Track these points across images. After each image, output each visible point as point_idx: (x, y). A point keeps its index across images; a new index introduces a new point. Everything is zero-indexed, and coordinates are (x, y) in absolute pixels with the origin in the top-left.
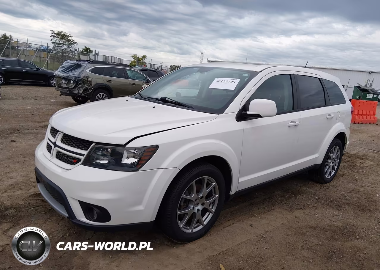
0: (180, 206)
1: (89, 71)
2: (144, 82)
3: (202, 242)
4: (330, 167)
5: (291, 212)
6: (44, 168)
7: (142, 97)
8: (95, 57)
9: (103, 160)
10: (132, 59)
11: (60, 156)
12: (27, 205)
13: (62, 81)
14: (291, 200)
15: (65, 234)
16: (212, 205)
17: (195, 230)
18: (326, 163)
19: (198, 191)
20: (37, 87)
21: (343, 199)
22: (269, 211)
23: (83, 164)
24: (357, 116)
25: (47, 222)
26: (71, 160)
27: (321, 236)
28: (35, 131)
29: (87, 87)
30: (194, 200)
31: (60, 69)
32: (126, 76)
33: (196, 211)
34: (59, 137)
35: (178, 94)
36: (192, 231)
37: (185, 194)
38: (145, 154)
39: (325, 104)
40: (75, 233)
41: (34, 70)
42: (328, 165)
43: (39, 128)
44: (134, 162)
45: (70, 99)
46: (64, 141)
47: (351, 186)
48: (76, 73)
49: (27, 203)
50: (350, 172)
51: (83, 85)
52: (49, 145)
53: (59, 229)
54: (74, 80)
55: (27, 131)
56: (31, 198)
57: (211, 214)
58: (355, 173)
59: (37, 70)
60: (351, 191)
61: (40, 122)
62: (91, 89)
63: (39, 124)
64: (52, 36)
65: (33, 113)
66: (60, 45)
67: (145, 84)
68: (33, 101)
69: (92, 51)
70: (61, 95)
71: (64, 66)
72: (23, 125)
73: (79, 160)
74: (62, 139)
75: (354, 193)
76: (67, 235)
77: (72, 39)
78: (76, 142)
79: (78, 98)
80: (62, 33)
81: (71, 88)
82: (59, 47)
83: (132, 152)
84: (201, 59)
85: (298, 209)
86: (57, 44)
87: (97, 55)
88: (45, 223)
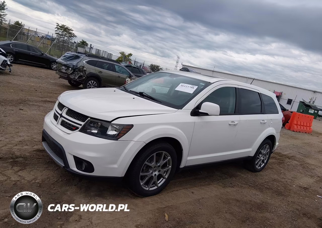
0: (143, 170)
1: (86, 62)
2: (127, 76)
3: (155, 198)
4: (260, 160)
5: (224, 188)
6: (51, 130)
7: (125, 89)
8: (90, 50)
9: (94, 130)
10: (120, 55)
11: (64, 124)
12: (32, 157)
13: (62, 67)
14: (226, 180)
15: (59, 180)
16: (165, 173)
17: (151, 189)
18: (258, 157)
19: (157, 162)
20: (40, 68)
21: (266, 185)
22: (208, 185)
23: (79, 131)
24: (295, 126)
25: (46, 170)
26: (71, 127)
27: (242, 206)
28: (38, 104)
29: (82, 74)
30: (153, 167)
31: (62, 58)
32: (114, 70)
33: (153, 175)
34: (65, 110)
35: (154, 90)
36: (149, 189)
37: (147, 161)
38: (124, 129)
39: (261, 112)
40: (65, 179)
41: (40, 55)
42: (259, 158)
43: (41, 102)
44: (115, 134)
45: (66, 82)
46: (68, 114)
47: (276, 177)
48: (75, 63)
49: (32, 155)
50: (278, 167)
51: (79, 73)
52: (56, 115)
53: (55, 175)
54: (72, 68)
55: (31, 103)
56: (35, 153)
57: (164, 179)
58: (281, 168)
59: (41, 55)
60: (274, 180)
61: (42, 97)
62: (84, 76)
63: (41, 99)
64: (56, 28)
65: (36, 90)
66: (62, 36)
67: (128, 78)
68: (36, 80)
69: (88, 45)
70: (59, 78)
71: (66, 56)
72: (29, 98)
73: (78, 128)
74: (67, 112)
75: (276, 182)
76: (60, 180)
77: (73, 33)
78: (77, 115)
79: (73, 82)
80: (65, 27)
81: (69, 73)
82: (61, 37)
83: (115, 127)
84: (177, 62)
85: (230, 187)
86: (59, 34)
87: (91, 49)
88: (44, 170)
